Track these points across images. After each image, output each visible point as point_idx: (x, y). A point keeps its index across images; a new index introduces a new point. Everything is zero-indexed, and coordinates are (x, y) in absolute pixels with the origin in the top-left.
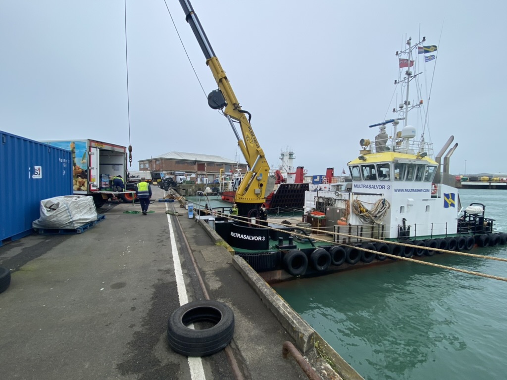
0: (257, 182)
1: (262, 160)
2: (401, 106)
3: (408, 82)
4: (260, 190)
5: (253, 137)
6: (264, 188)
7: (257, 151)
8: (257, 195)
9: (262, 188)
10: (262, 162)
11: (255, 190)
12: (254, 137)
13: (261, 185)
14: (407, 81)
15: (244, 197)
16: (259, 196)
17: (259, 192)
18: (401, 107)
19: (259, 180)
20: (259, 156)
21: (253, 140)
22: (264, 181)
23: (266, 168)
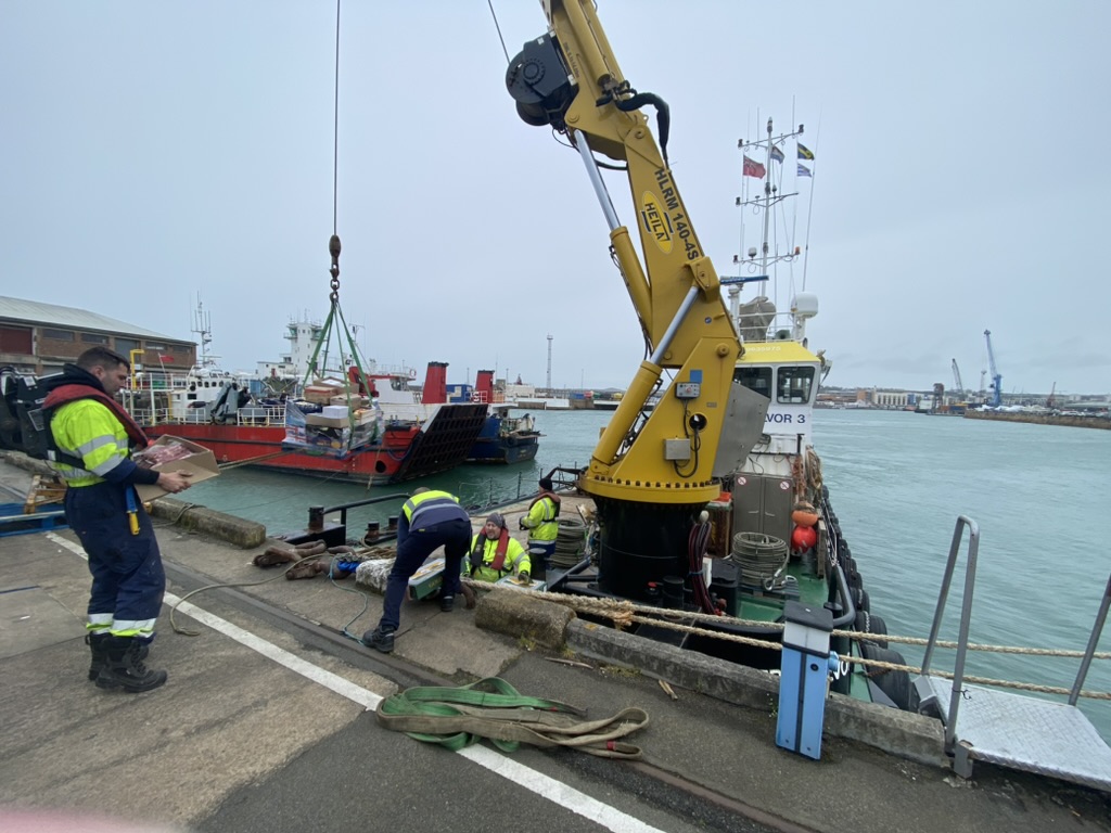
0: (677, 411)
1: (712, 310)
2: (752, 252)
3: (767, 206)
4: (688, 442)
5: (673, 214)
6: (709, 436)
7: (688, 267)
8: (675, 464)
9: (702, 434)
10: (708, 320)
11: (664, 444)
12: (678, 210)
13: (701, 423)
14: (764, 203)
15: (618, 471)
16: (685, 472)
17: (686, 454)
18: (752, 255)
19: (685, 400)
20: (693, 291)
21: (674, 226)
22: (713, 405)
23: (722, 345)
